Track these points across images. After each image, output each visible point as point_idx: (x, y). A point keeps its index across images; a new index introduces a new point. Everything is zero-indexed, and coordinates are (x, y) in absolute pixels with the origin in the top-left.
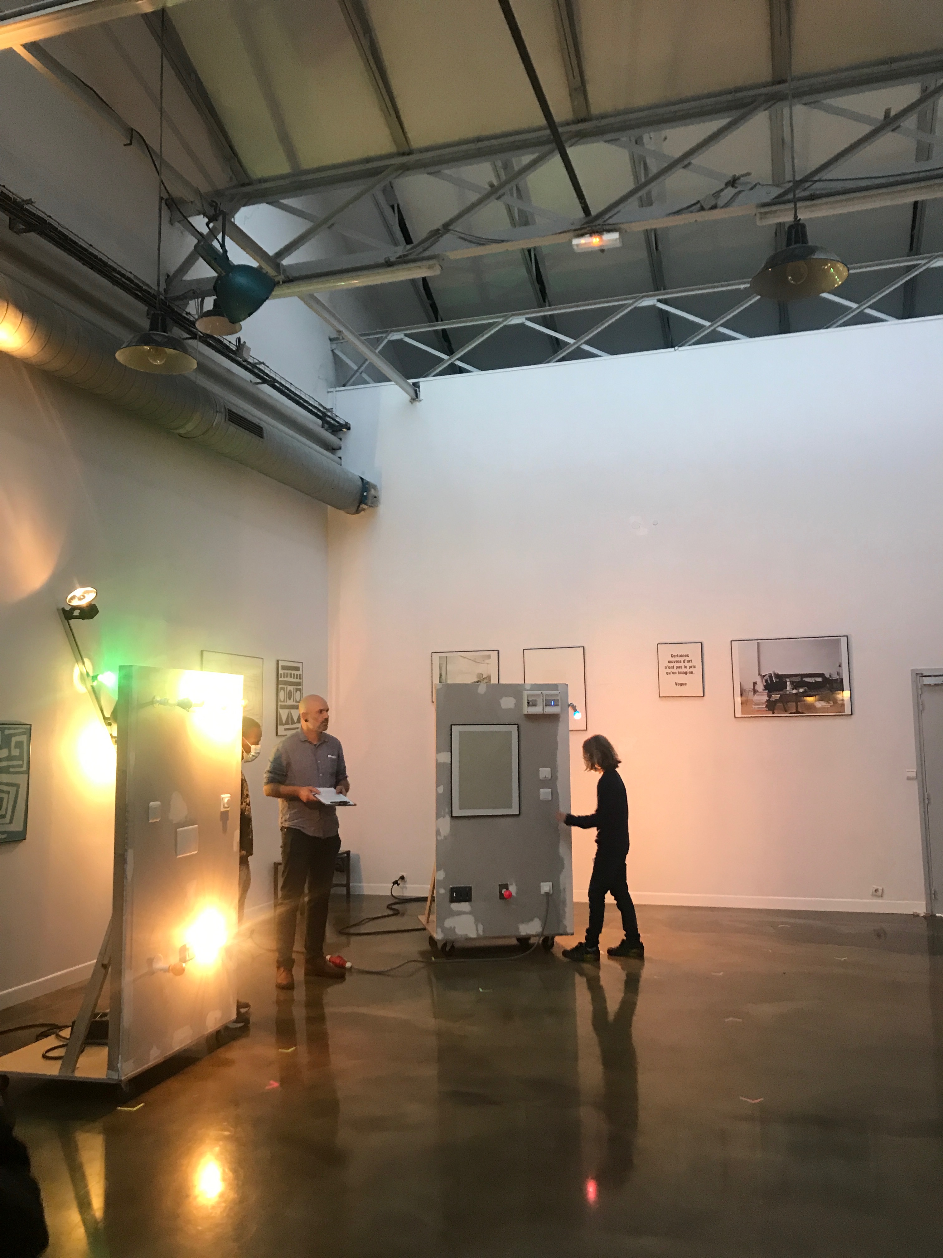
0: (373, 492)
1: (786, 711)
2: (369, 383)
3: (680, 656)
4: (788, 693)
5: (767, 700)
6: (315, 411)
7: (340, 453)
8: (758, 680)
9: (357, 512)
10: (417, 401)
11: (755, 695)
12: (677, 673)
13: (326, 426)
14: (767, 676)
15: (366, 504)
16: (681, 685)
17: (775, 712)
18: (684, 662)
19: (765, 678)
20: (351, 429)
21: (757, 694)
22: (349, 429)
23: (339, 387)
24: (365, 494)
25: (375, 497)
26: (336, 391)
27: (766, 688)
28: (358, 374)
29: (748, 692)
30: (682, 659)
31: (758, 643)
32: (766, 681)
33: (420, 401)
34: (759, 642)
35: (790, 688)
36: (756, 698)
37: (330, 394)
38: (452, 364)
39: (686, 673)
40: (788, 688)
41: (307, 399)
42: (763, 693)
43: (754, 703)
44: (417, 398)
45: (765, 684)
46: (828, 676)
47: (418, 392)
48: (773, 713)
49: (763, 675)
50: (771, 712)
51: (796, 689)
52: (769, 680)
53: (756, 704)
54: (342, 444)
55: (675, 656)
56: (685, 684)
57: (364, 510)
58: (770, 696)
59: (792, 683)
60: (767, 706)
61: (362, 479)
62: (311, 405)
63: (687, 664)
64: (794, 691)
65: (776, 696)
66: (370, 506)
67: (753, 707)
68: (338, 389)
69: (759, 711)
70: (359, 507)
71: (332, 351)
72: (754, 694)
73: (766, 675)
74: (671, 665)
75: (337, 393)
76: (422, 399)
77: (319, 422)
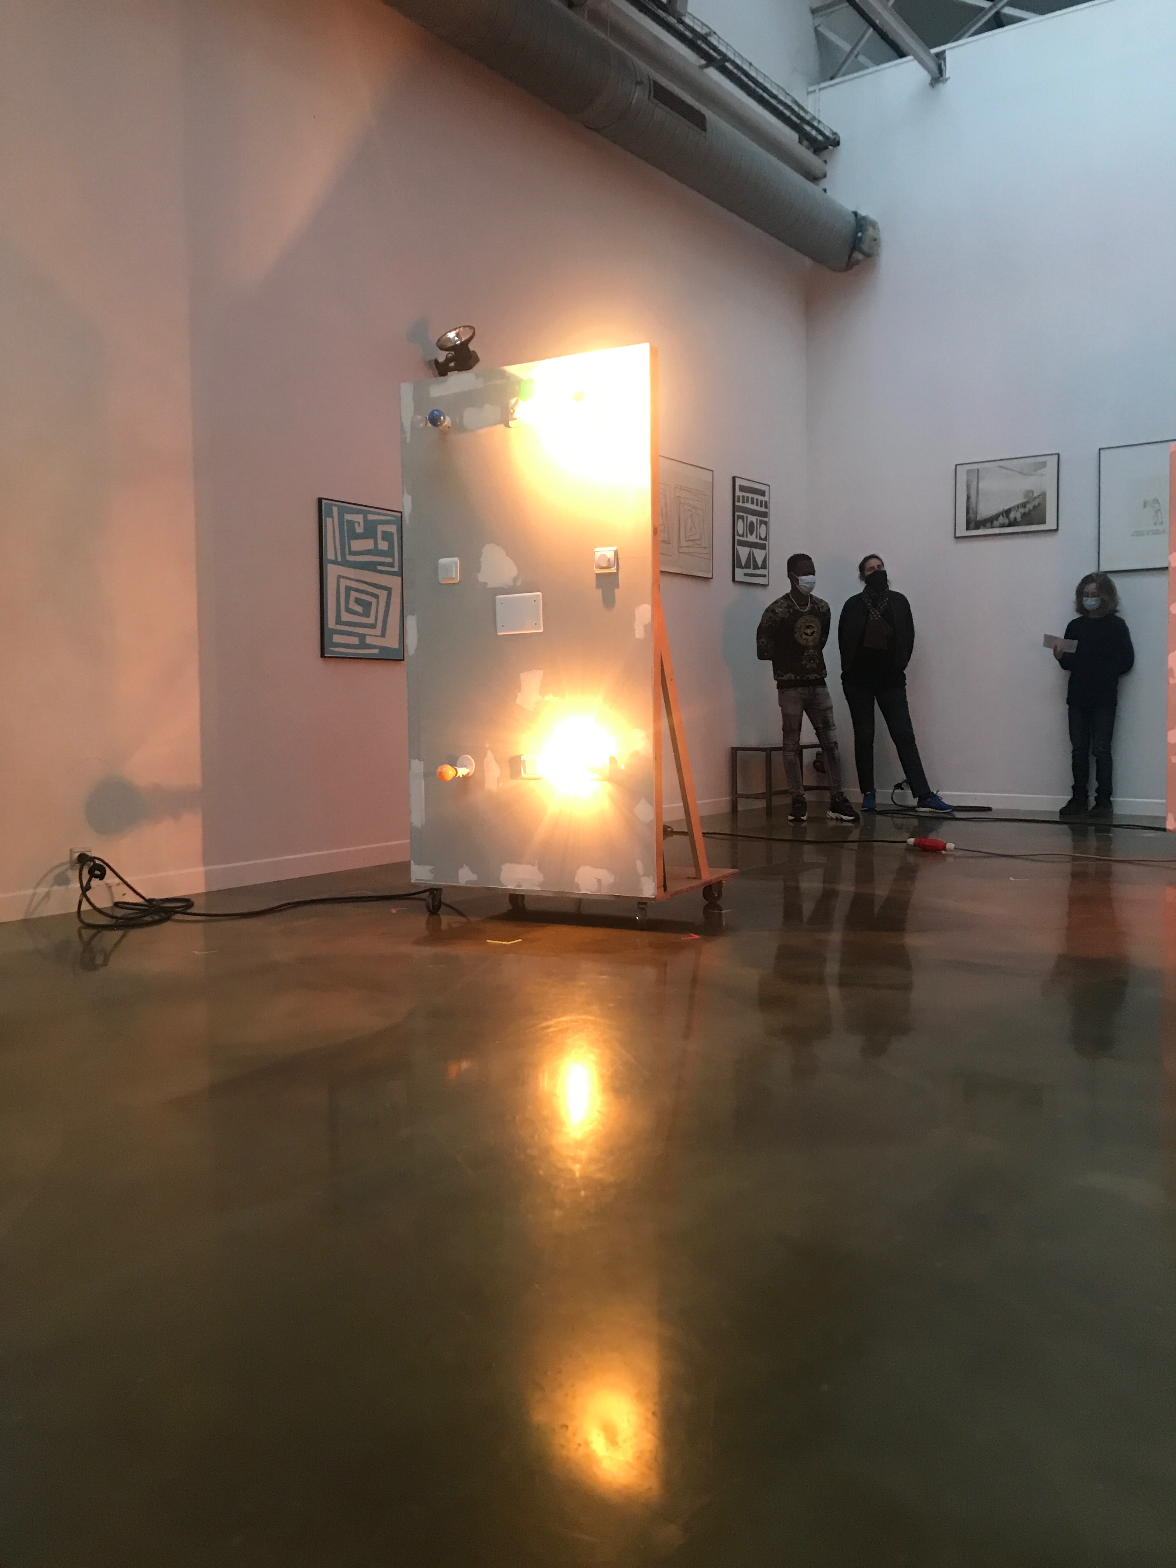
0: (870, 231)
2: (867, 68)
6: (788, 113)
7: (824, 183)
9: (850, 264)
10: (942, 81)
13: (805, 143)
15: (861, 251)
20: (841, 143)
22: (837, 143)
23: (825, 80)
24: (860, 235)
25: (875, 240)
26: (820, 89)
28: (853, 56)
33: (947, 80)
37: (811, 97)
38: (998, 14)
41: (775, 91)
44: (941, 76)
47: (943, 67)
54: (828, 169)
57: (858, 262)
61: (856, 214)
62: (780, 102)
66: (868, 255)
68: (823, 85)
70: (850, 256)
71: (816, 29)
75: (822, 91)
76: (949, 78)
77: (795, 136)
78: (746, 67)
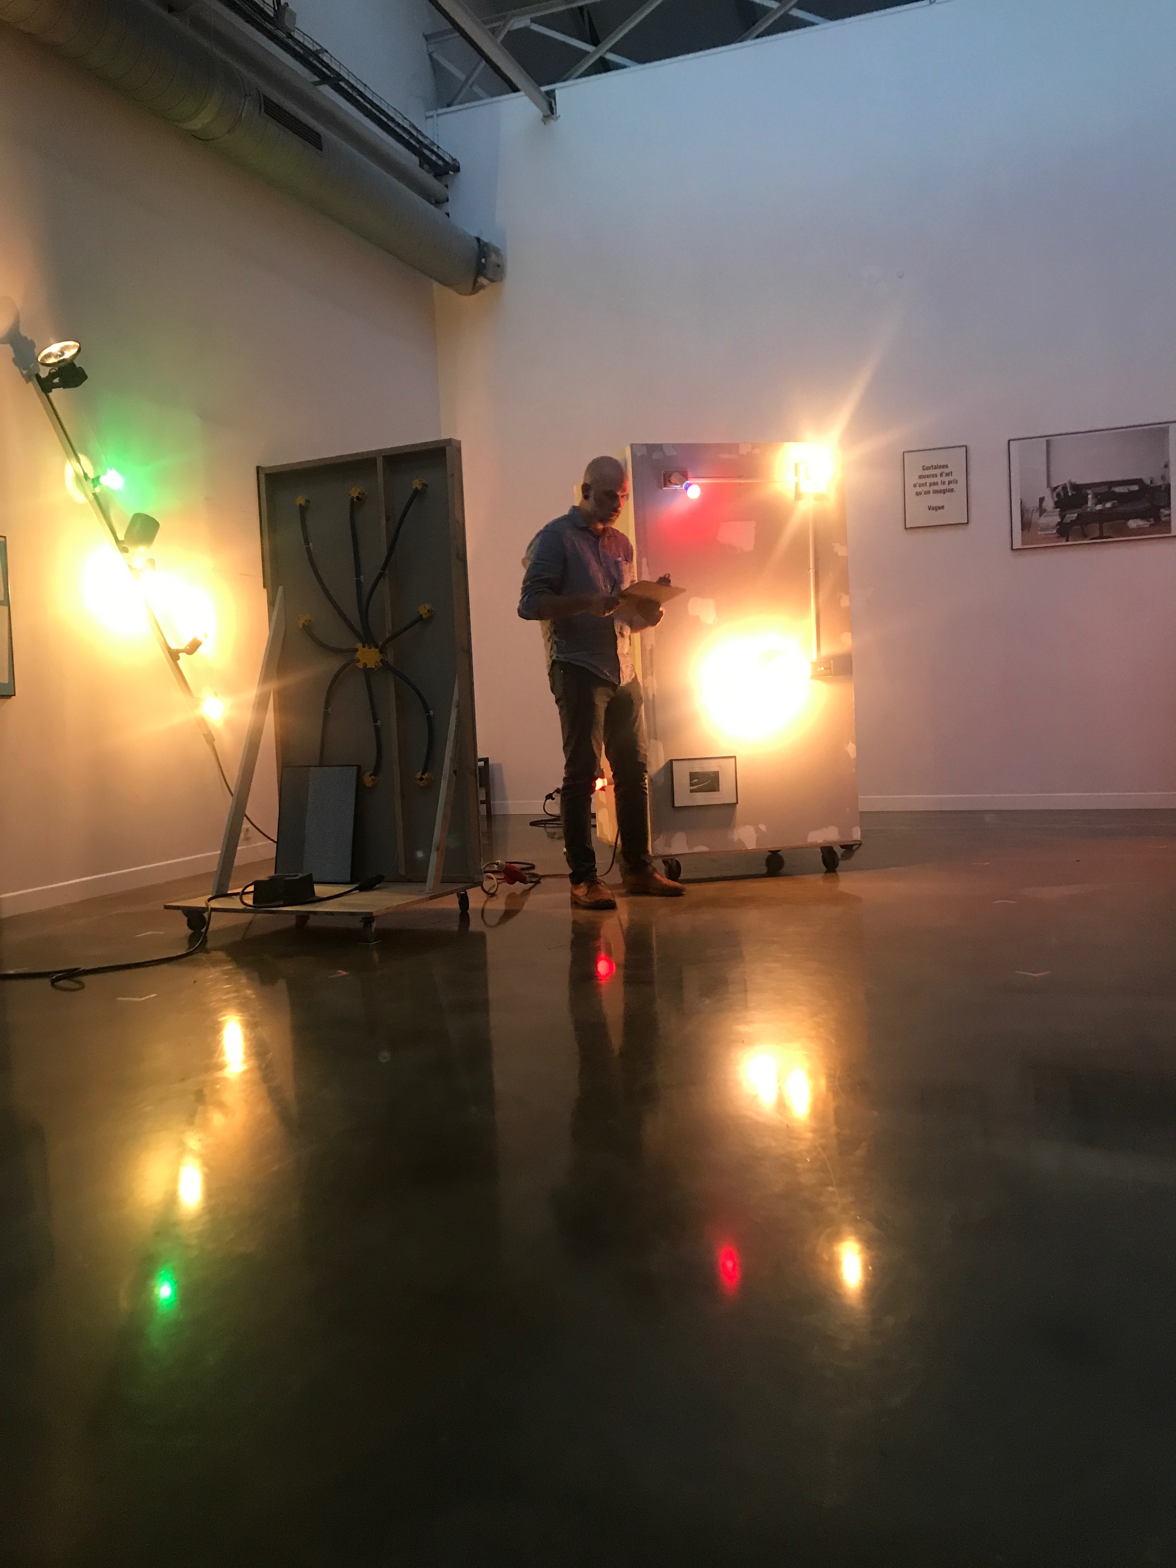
0: (493, 258)
1: (1085, 536)
2: (482, 99)
3: (936, 467)
4: (1089, 510)
5: (1059, 524)
6: (406, 137)
7: (448, 207)
8: (1047, 493)
9: (476, 288)
10: (553, 119)
11: (1042, 517)
12: (931, 492)
13: (426, 166)
14: (1060, 488)
15: (485, 276)
16: (936, 509)
17: (1070, 538)
18: (941, 475)
19: (1057, 490)
20: (461, 169)
21: (1044, 514)
22: (457, 169)
23: (443, 107)
24: (483, 261)
25: (499, 266)
26: (438, 115)
27: (1057, 505)
28: (468, 87)
29: (1032, 513)
30: (938, 472)
31: (1047, 441)
32: (1058, 495)
33: (557, 118)
34: (1049, 441)
35: (1093, 504)
36: (1043, 520)
37: (429, 120)
38: (602, 59)
39: (944, 491)
40: (1090, 504)
41: (392, 115)
42: (1053, 512)
43: (1039, 528)
44: (552, 113)
45: (1056, 499)
46: (1148, 482)
47: (553, 105)
48: (1067, 541)
49: (1054, 486)
50: (1064, 539)
51: (1100, 503)
52: (1062, 493)
53: (1042, 530)
54: (450, 194)
55: (928, 468)
56: (943, 507)
57: (483, 287)
58: (1063, 517)
59: (1095, 495)
60: (1058, 531)
61: (478, 239)
62: (398, 125)
63: (944, 478)
64: (1099, 507)
65: (1072, 516)
66: (492, 281)
67: (1039, 533)
68: (440, 111)
69: (1047, 538)
70: (475, 281)
71: (430, 56)
72: (1040, 515)
73: (1058, 486)
74: (923, 481)
75: (440, 117)
76: (560, 116)
77: (416, 159)
78: (361, 89)
